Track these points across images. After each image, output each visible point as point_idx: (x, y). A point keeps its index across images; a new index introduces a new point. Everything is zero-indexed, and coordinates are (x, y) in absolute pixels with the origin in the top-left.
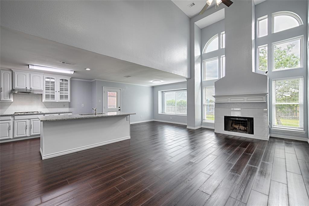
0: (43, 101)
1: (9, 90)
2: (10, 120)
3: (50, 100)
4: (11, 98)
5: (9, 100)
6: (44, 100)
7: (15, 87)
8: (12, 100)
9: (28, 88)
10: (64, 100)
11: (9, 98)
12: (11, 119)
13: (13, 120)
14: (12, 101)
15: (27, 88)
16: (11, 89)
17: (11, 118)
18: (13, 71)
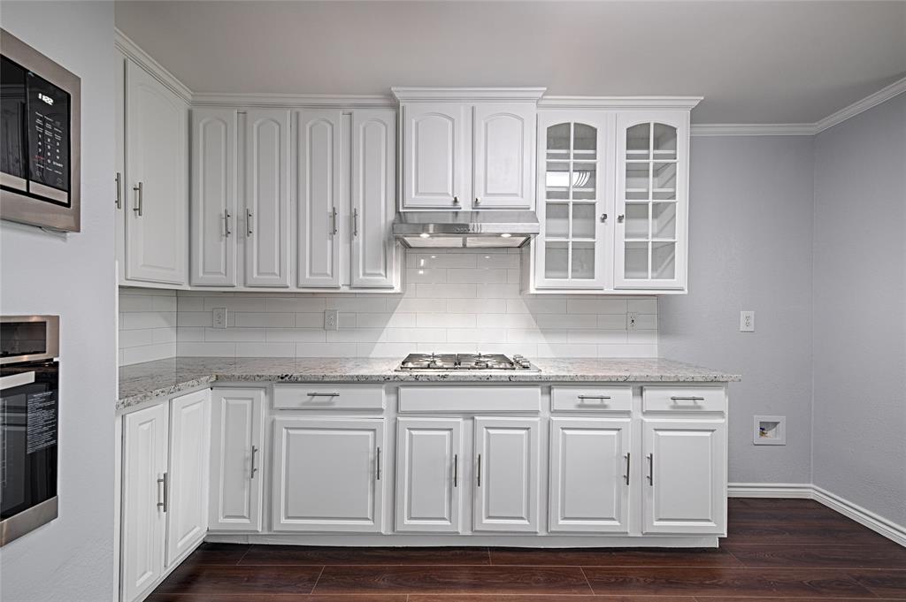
0: (532, 290)
1: (383, 222)
2: (380, 411)
3: (571, 283)
4: (391, 268)
5: (382, 281)
6: (538, 280)
7: (408, 203)
8: (394, 280)
9: (465, 205)
10: (649, 283)
11: (383, 273)
12: (384, 407)
13: (393, 415)
14: (397, 289)
15: (461, 204)
16: (392, 216)
17: (382, 397)
18: (401, 105)
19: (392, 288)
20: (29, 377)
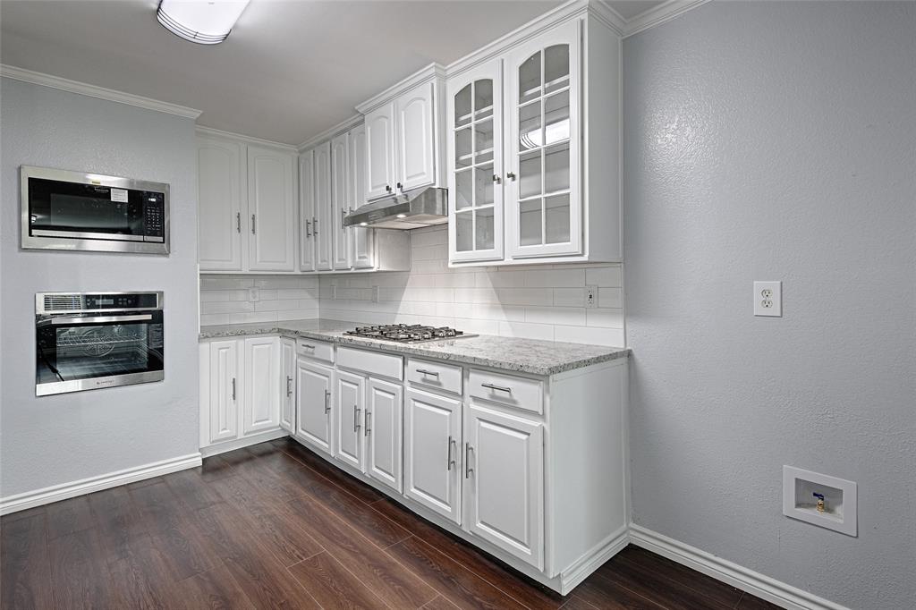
0: (450, 265)
2: (331, 362)
3: (476, 253)
4: (370, 251)
5: (366, 262)
7: (367, 196)
8: (373, 261)
11: (367, 256)
15: (393, 190)
17: (331, 352)
19: (372, 268)
20: (149, 317)
